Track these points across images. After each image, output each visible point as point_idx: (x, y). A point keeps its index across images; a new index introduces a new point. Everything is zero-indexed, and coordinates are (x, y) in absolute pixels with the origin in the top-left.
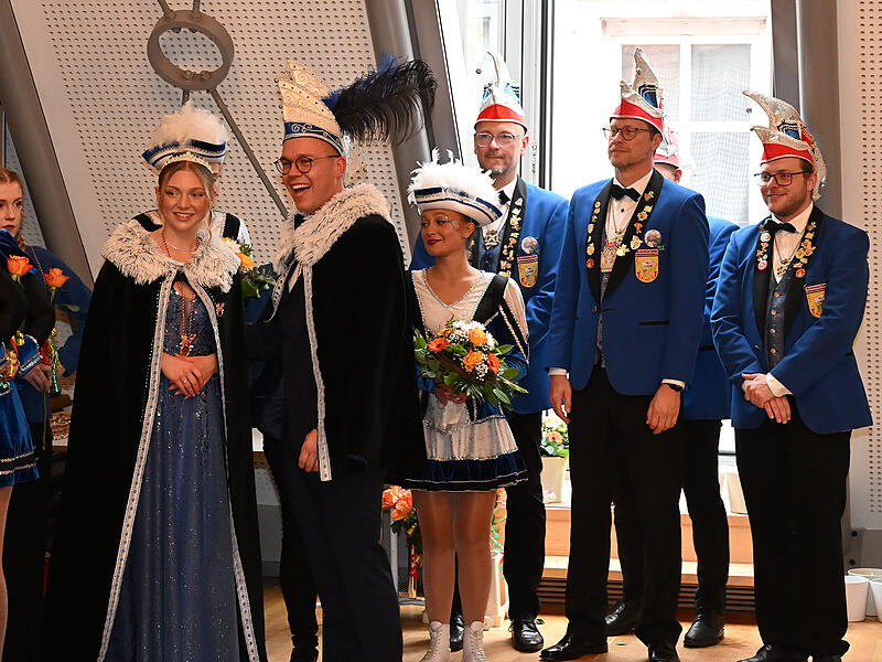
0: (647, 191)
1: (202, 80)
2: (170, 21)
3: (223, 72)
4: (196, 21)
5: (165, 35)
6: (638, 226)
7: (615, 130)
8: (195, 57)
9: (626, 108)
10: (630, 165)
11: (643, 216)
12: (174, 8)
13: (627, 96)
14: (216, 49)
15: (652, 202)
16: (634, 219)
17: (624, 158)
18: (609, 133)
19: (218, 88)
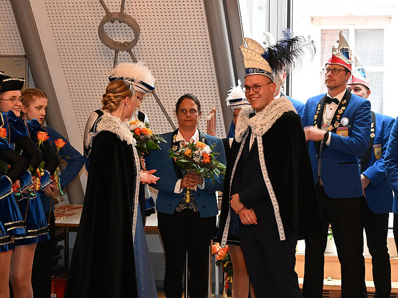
0: (343, 100)
1: (124, 46)
2: (109, 18)
3: (134, 42)
4: (122, 18)
5: (107, 24)
6: (338, 116)
7: (328, 70)
8: (121, 35)
9: (334, 59)
10: (335, 87)
11: (340, 112)
12: (111, 11)
13: (335, 53)
14: (131, 31)
15: (345, 105)
16: (337, 113)
17: (332, 84)
18: (325, 72)
19: (132, 50)
